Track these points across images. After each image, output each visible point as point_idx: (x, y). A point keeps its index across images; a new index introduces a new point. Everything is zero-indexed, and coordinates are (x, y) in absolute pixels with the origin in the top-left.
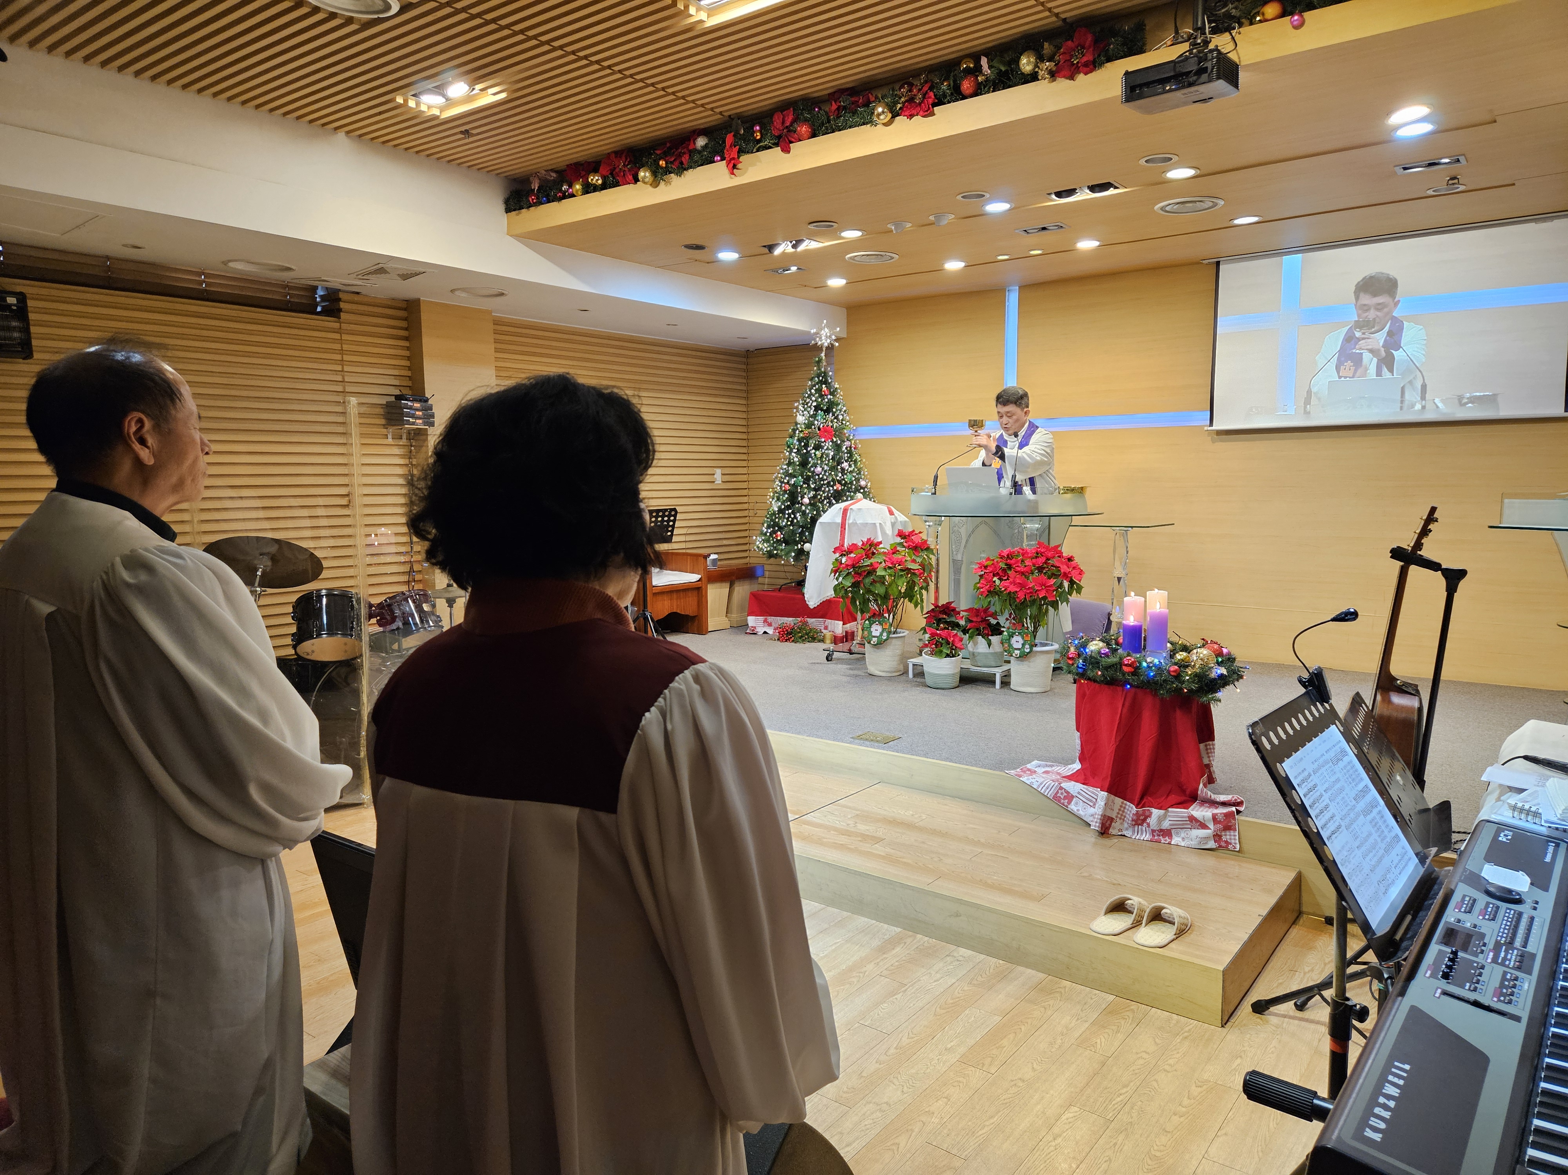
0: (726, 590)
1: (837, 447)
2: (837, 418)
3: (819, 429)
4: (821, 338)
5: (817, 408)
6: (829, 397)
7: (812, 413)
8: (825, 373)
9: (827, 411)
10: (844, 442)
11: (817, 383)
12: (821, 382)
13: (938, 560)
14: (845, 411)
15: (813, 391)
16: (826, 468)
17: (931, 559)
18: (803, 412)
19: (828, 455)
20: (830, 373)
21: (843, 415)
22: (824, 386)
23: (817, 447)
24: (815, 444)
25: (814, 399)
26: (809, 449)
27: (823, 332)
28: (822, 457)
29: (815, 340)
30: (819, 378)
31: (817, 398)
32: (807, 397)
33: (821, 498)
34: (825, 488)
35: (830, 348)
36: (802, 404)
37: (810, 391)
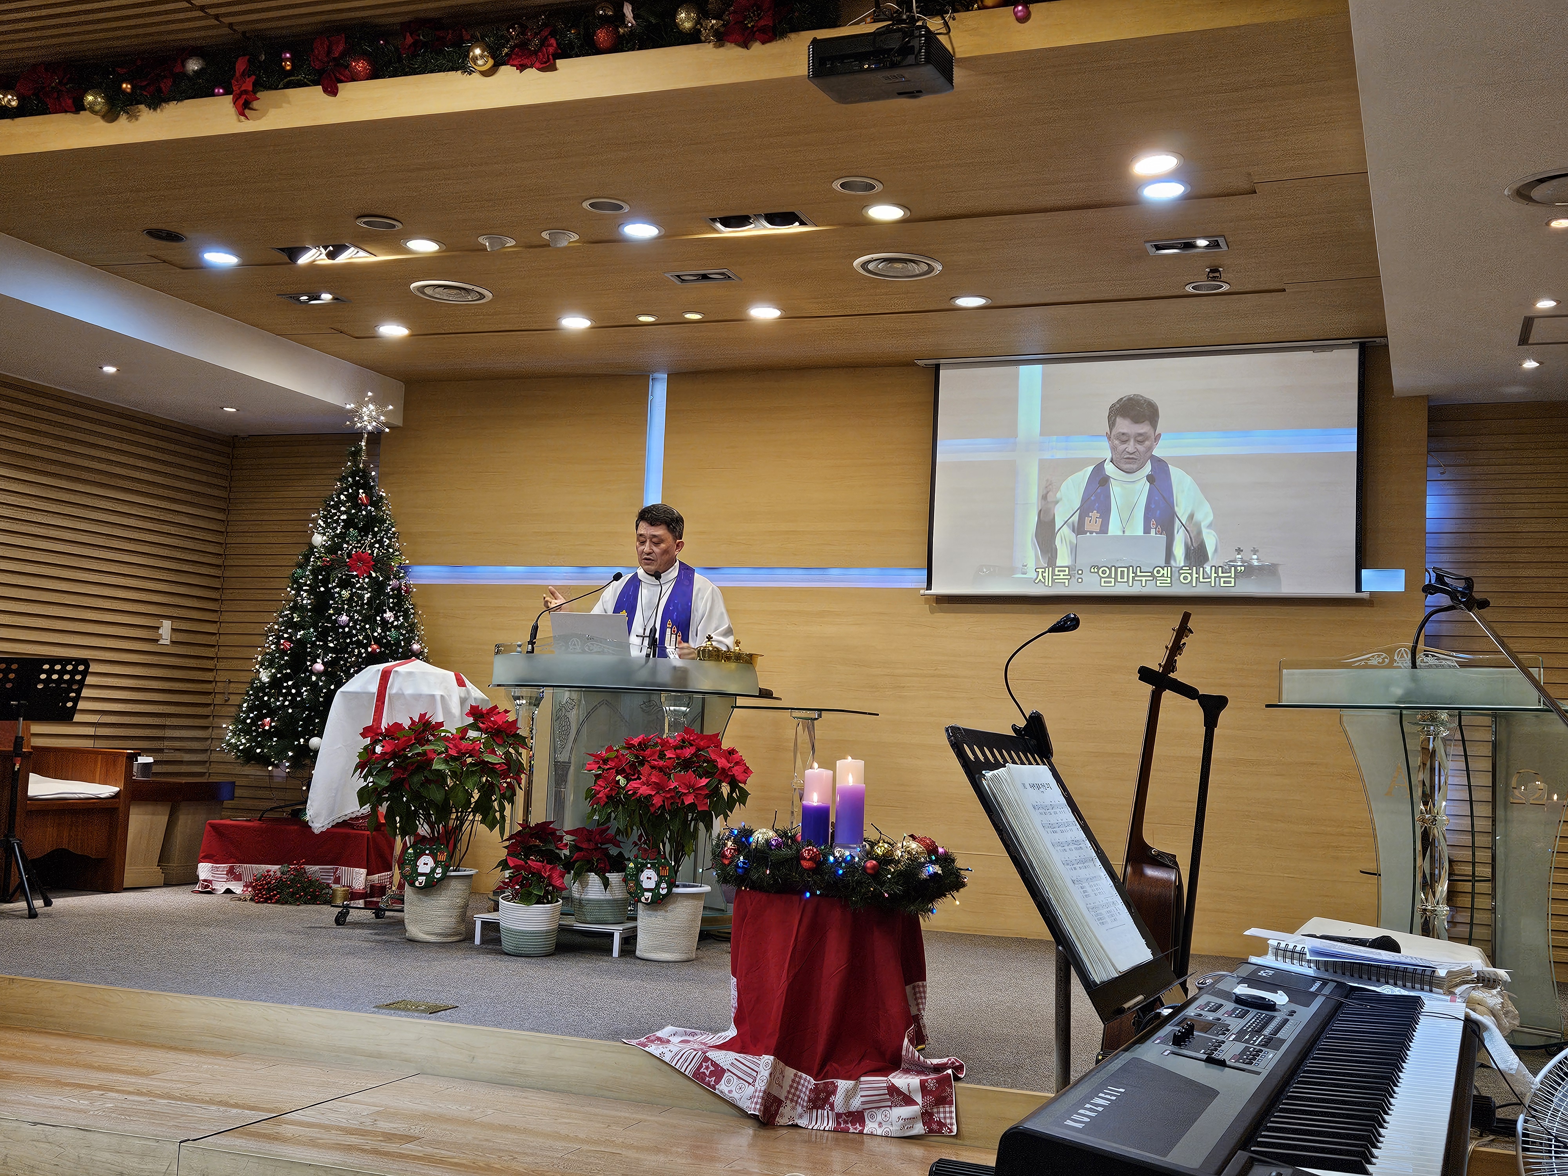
0: (162, 820)
1: (378, 587)
2: (381, 542)
3: (349, 555)
4: (361, 419)
5: (348, 524)
6: (369, 508)
7: (338, 532)
8: (364, 471)
9: (365, 530)
10: (390, 579)
11: (351, 486)
12: (357, 485)
13: (531, 758)
14: (394, 533)
15: (343, 497)
16: (356, 616)
17: (520, 754)
18: (324, 529)
19: (361, 597)
20: (373, 473)
21: (390, 539)
22: (361, 491)
23: (345, 584)
24: (340, 579)
25: (343, 509)
26: (330, 586)
27: (364, 410)
28: (350, 599)
29: (351, 420)
30: (354, 479)
31: (349, 508)
32: (333, 507)
33: (345, 665)
34: (353, 649)
35: (375, 437)
36: (325, 516)
37: (339, 498)
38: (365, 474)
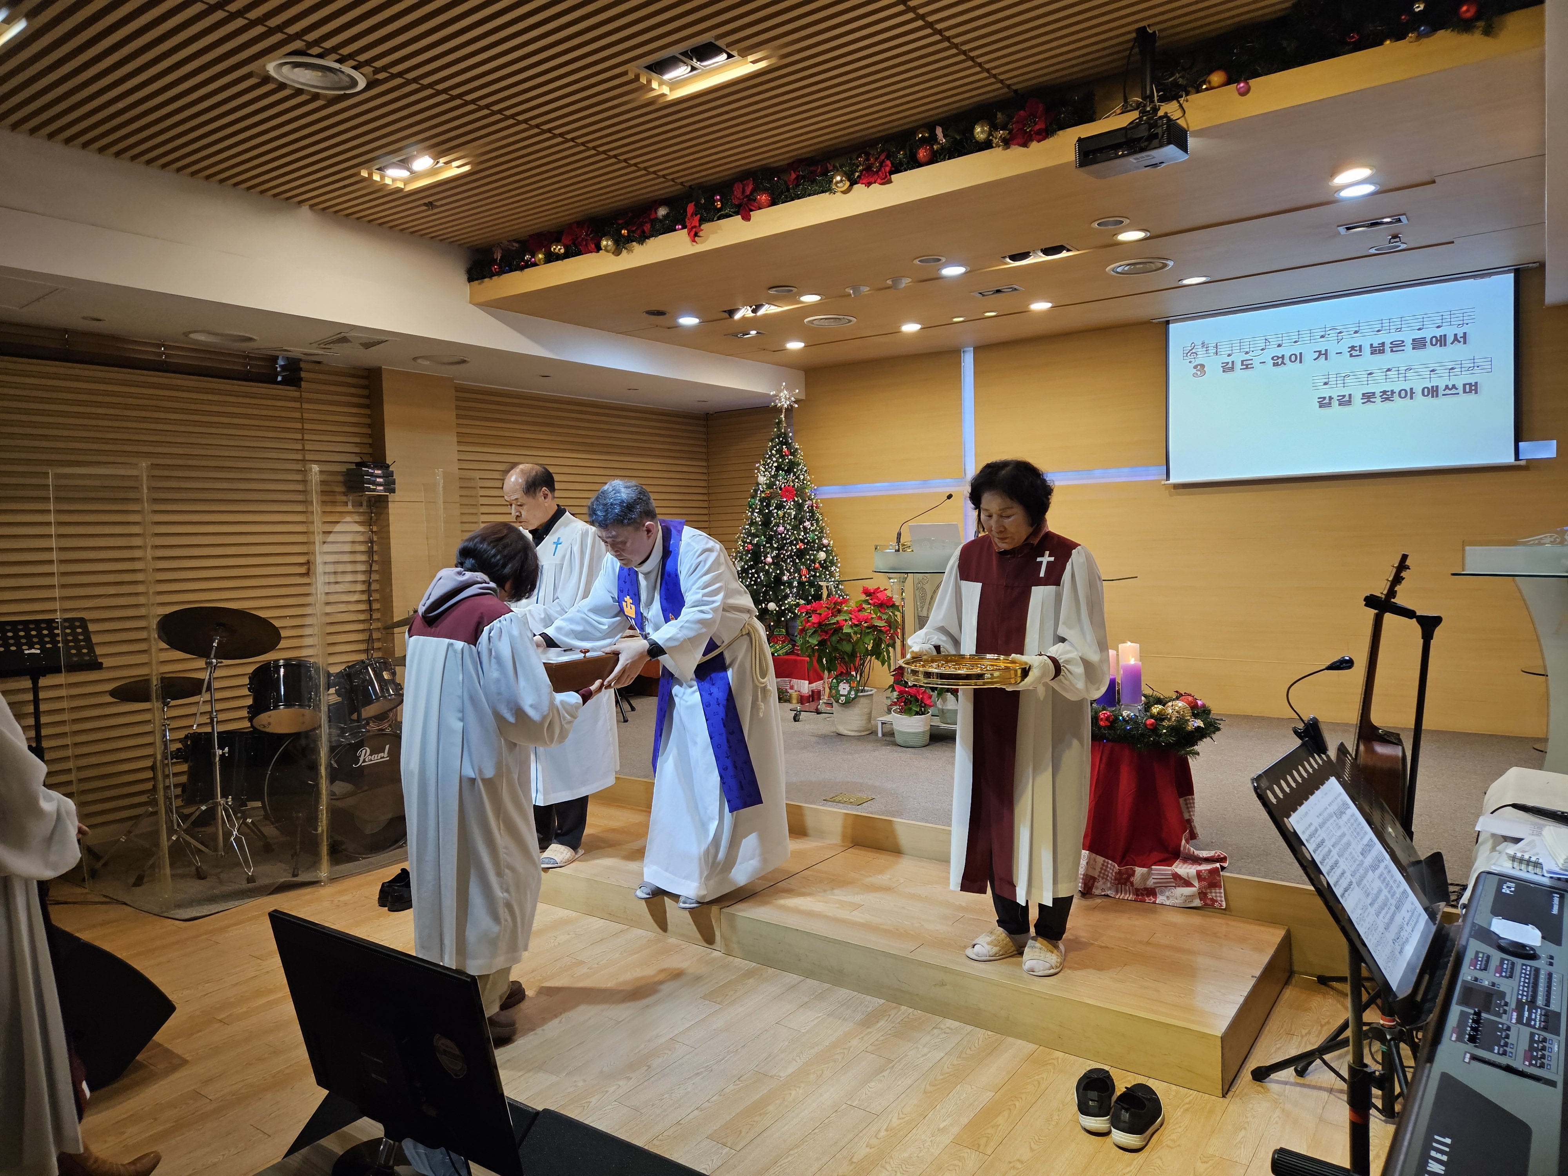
1: (799, 507)
2: (798, 478)
3: (781, 489)
4: (780, 400)
5: (778, 469)
6: (790, 457)
7: (773, 474)
8: (785, 433)
9: (788, 471)
10: (806, 501)
11: (778, 444)
12: (782, 443)
13: (903, 617)
14: (806, 471)
15: (773, 452)
16: (788, 527)
17: (896, 616)
18: (764, 472)
19: (790, 514)
20: (791, 434)
21: (804, 475)
22: (784, 447)
23: (780, 507)
24: (777, 504)
25: (774, 459)
26: (771, 509)
27: (782, 394)
28: (784, 516)
29: (774, 402)
30: (779, 439)
31: (778, 459)
32: (768, 458)
33: (784, 557)
34: (788, 547)
35: (790, 409)
36: (763, 464)
37: (771, 452)
38: (785, 435)
